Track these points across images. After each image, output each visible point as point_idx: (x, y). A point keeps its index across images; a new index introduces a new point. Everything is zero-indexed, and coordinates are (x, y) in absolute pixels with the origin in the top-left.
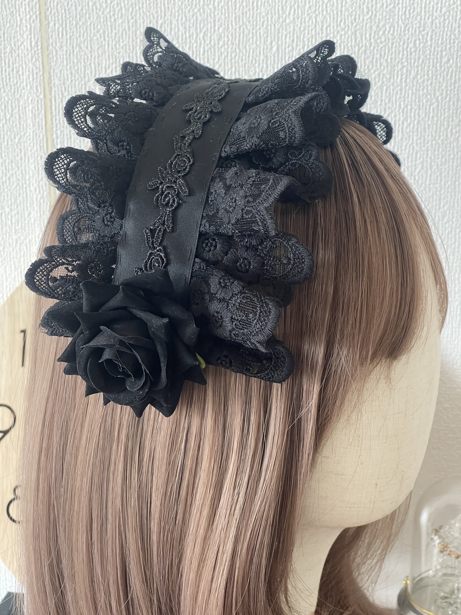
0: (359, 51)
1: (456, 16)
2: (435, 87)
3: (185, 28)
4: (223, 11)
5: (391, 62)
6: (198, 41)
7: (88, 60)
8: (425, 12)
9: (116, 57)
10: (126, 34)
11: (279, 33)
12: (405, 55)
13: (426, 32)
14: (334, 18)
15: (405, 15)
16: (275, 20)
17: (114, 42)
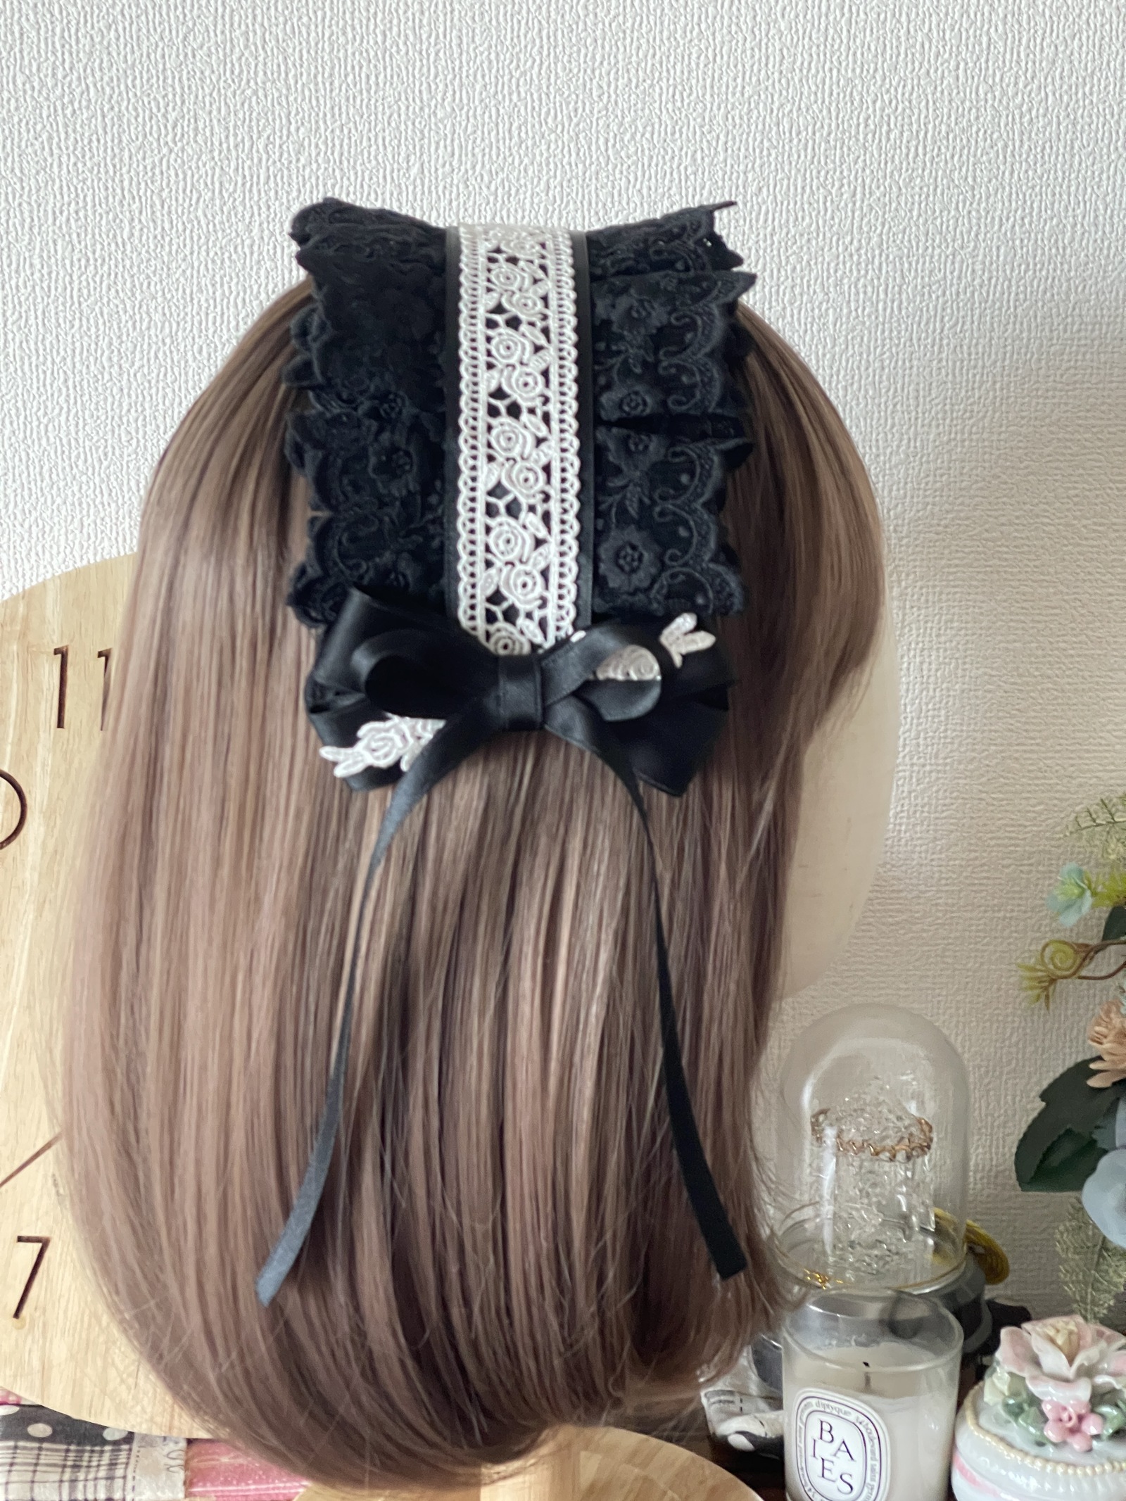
1: (773, 101)
3: (227, 128)
4: (307, 93)
6: (255, 155)
7: (14, 198)
8: (712, 95)
9: (76, 189)
10: (98, 141)
11: (422, 138)
13: (714, 134)
14: (533, 108)
15: (674, 102)
16: (414, 113)
17: (73, 160)
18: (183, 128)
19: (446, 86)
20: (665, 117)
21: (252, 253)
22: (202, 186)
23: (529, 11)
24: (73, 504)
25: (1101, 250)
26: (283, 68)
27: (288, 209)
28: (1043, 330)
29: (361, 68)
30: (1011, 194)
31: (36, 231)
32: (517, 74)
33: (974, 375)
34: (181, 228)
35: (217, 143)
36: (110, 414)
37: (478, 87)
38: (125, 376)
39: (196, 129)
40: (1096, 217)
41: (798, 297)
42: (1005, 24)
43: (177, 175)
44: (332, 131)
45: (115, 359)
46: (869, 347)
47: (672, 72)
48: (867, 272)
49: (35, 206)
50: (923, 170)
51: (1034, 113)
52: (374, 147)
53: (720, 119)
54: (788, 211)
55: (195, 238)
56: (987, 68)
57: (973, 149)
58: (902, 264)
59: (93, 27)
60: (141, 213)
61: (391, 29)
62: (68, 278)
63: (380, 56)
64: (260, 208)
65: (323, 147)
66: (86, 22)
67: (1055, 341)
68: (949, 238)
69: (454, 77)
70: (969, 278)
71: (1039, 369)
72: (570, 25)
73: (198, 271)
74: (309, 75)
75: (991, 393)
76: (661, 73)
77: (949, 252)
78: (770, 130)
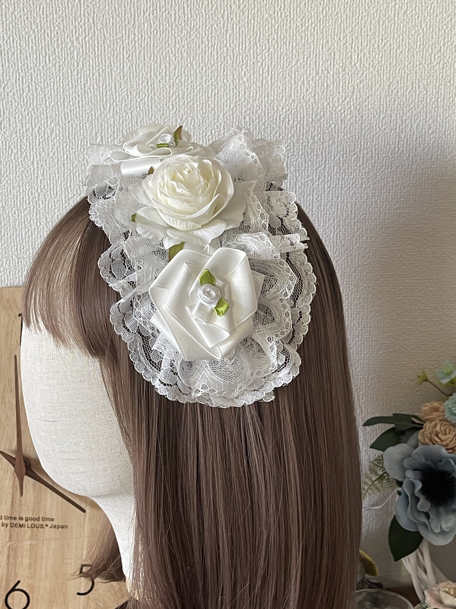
18: (4, 124)
19: (110, 105)
20: (199, 116)
21: (34, 174)
22: (13, 147)
23: (142, 75)
25: (374, 167)
26: (44, 99)
27: (48, 155)
28: (352, 199)
29: (76, 98)
30: (338, 145)
32: (139, 100)
34: (5, 164)
35: (18, 131)
37: (123, 105)
39: (10, 124)
40: (372, 154)
42: (333, 78)
47: (201, 98)
50: (303, 136)
51: (346, 113)
52: (82, 130)
53: (221, 117)
55: (11, 168)
56: (327, 95)
57: (322, 128)
58: (296, 174)
61: (87, 83)
63: (83, 94)
64: (37, 156)
65: (61, 131)
67: (357, 203)
68: (314, 163)
69: (114, 102)
70: (323, 179)
71: (352, 214)
72: (159, 81)
73: (13, 181)
74: (54, 102)
75: (333, 224)
76: (197, 99)
77: (315, 168)
78: (241, 121)
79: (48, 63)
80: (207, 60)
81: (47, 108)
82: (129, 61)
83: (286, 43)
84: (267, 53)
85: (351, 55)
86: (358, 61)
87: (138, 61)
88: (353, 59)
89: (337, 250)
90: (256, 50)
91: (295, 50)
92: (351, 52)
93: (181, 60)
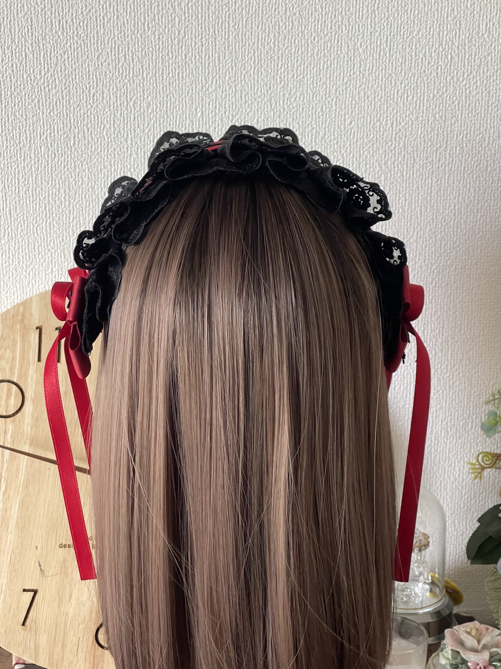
0: (274, 115)
1: (356, 84)
2: (340, 146)
3: (116, 97)
4: (152, 81)
5: (303, 125)
6: (129, 108)
7: (23, 128)
8: (330, 81)
9: (50, 124)
10: (60, 103)
11: (202, 101)
12: (314, 118)
13: (331, 98)
14: (251, 87)
15: (313, 84)
16: (199, 89)
17: (48, 111)
18: (97, 97)
19: (213, 78)
20: (309, 90)
21: (127, 151)
22: (106, 122)
23: (249, 45)
24: (48, 262)
26: (141, 70)
27: (144, 131)
28: (476, 183)
29: (175, 70)
30: (461, 124)
31: (32, 142)
32: (244, 72)
33: (446, 203)
34: (96, 141)
35: (112, 104)
36: (65, 222)
37: (227, 78)
38: (72, 205)
39: (103, 97)
41: (368, 169)
42: (458, 49)
43: (94, 117)
44: (163, 98)
45: (67, 198)
46: (399, 191)
47: (312, 71)
48: (398, 158)
49: (32, 131)
50: (423, 114)
51: (471, 88)
52: (181, 105)
53: (333, 91)
54: (364, 132)
55: (103, 145)
56: (451, 69)
57: (444, 104)
58: (414, 155)
59: (57, 53)
60: (78, 134)
61: (188, 53)
62: (46, 163)
63: (184, 65)
64: (131, 132)
66: (54, 51)
67: (481, 188)
68: (434, 143)
69: (217, 74)
70: (443, 161)
71: (474, 200)
72: (267, 51)
73: (104, 159)
74: (152, 73)
75: (453, 211)
76: (307, 72)
77: (434, 149)
78: (356, 96)
79: (146, 30)
80: (320, 29)
81: (143, 80)
82: (235, 29)
83: (408, 10)
84: (386, 22)
85: (479, 25)
86: (486, 32)
87: (245, 30)
88: (481, 29)
89: (457, 239)
90: (374, 19)
91: (417, 18)
92: (479, 21)
93: (292, 29)
